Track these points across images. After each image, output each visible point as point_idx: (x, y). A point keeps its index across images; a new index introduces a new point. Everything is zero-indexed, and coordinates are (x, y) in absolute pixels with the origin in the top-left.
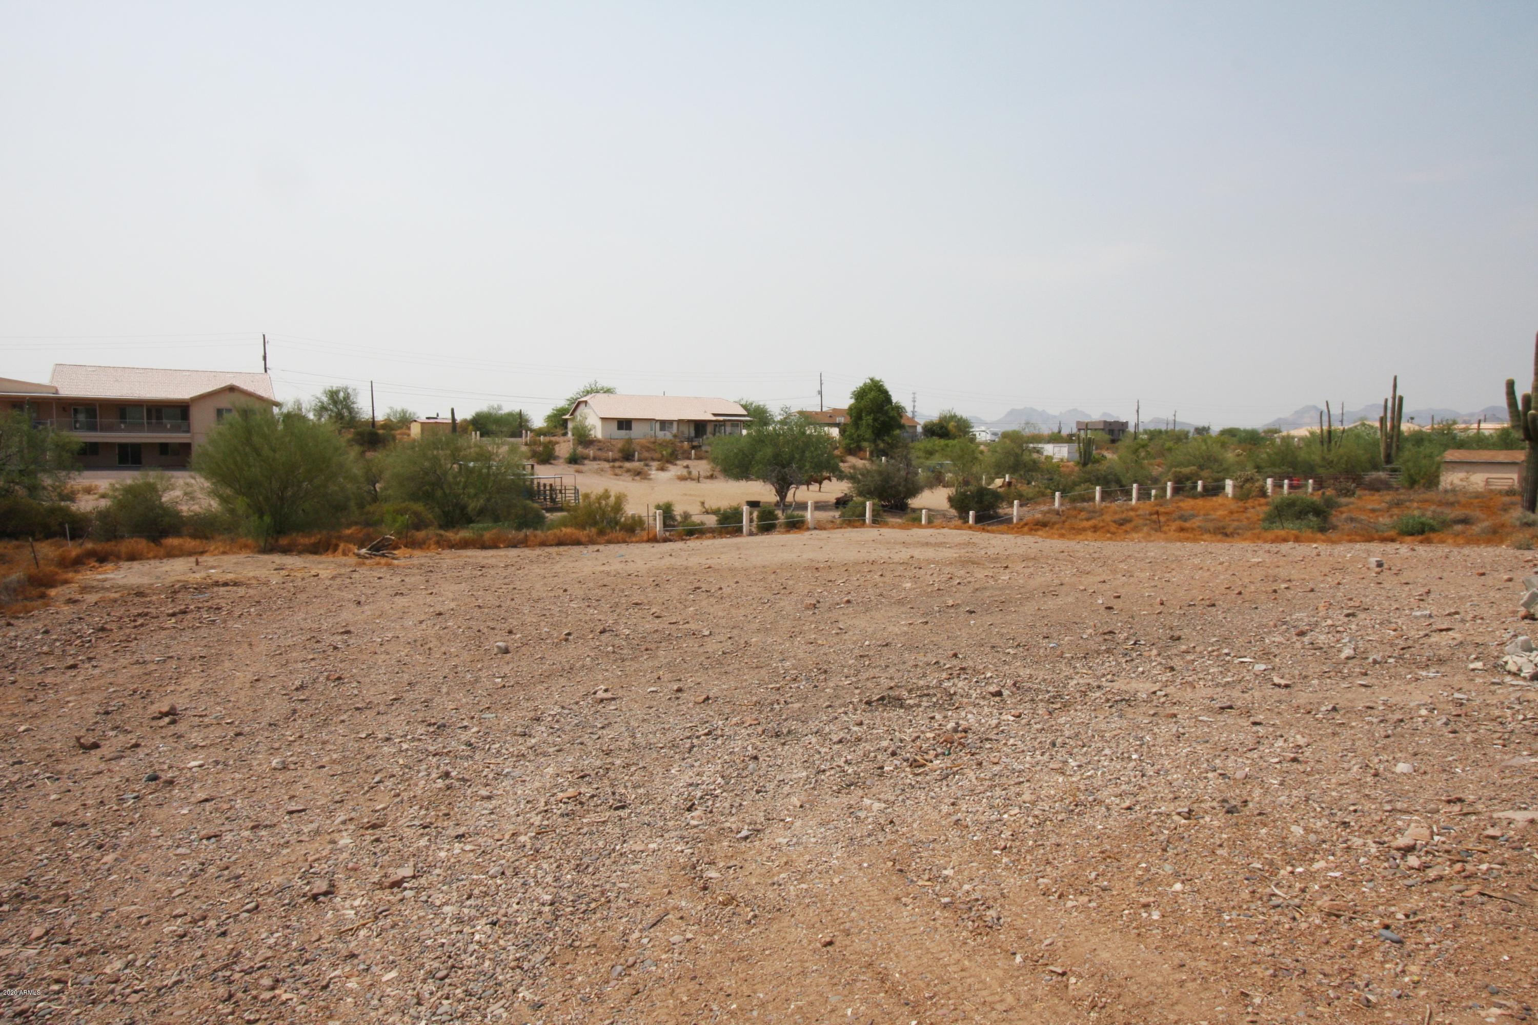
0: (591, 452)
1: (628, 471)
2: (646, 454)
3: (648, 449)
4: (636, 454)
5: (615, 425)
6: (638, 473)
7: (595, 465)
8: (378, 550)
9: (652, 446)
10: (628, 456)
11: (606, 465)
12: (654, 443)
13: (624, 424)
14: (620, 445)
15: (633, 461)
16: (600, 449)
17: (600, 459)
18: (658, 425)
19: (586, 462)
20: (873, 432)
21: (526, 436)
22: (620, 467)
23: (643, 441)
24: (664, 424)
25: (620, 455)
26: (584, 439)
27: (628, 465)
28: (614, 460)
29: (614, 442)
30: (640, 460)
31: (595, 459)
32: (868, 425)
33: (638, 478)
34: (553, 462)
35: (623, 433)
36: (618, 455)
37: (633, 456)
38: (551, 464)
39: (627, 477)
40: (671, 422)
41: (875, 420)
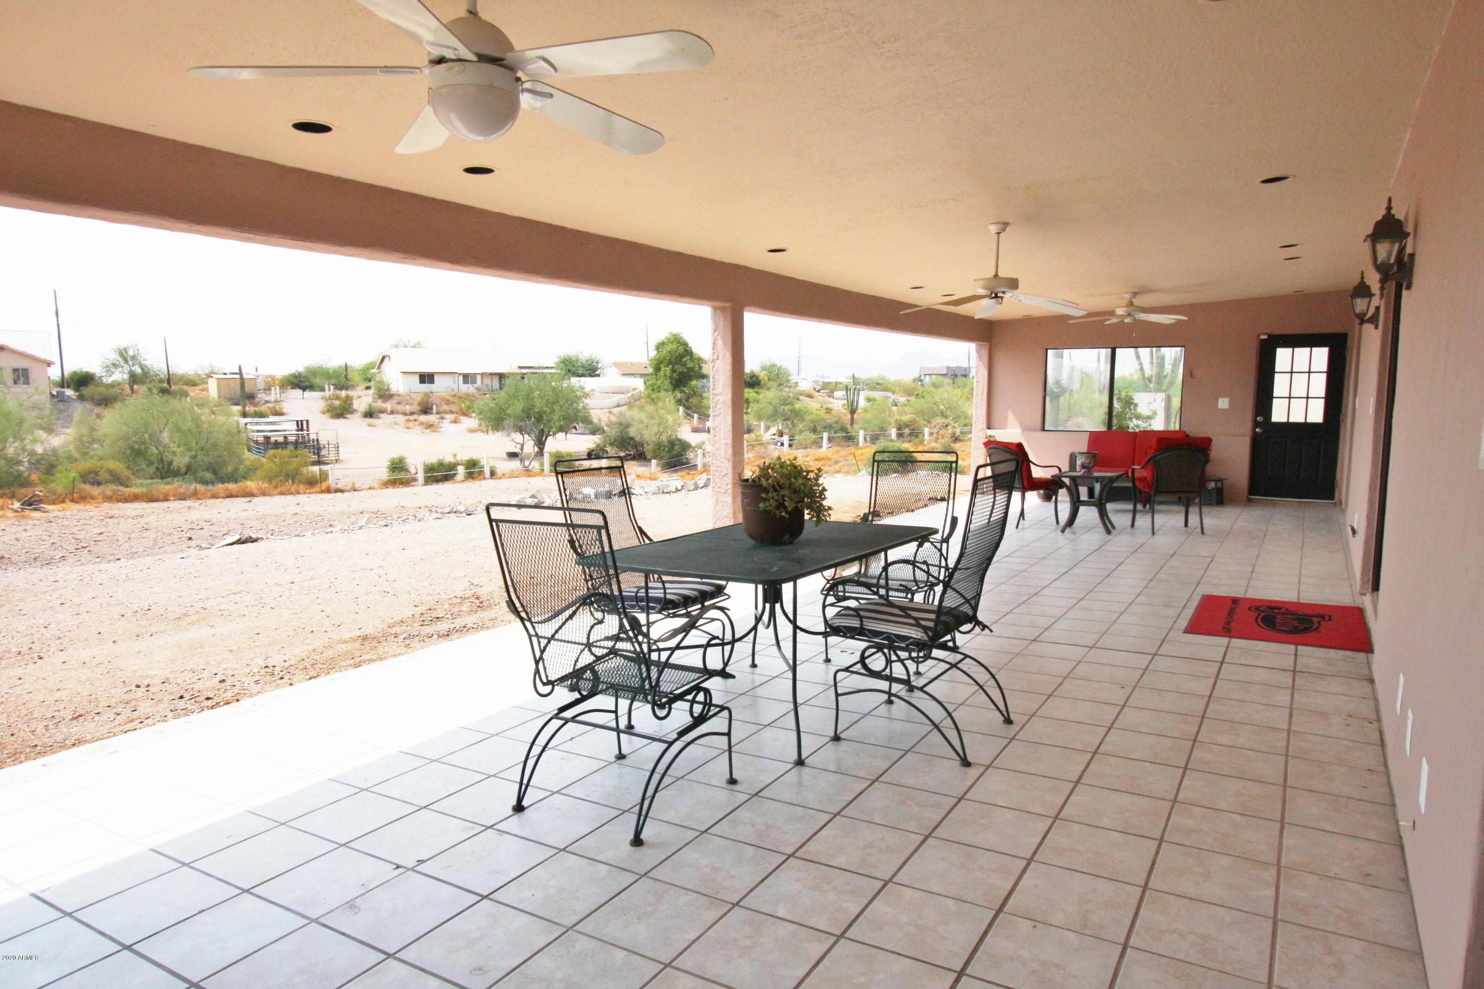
0: (388, 406)
1: (422, 424)
2: (445, 407)
3: (448, 402)
4: (434, 407)
5: (417, 379)
6: (430, 426)
7: (391, 418)
8: (30, 505)
9: (451, 399)
10: (426, 410)
11: (401, 418)
12: (455, 396)
13: (426, 378)
14: (419, 399)
15: (432, 413)
16: (399, 403)
17: (397, 413)
18: (461, 378)
19: (382, 415)
20: (671, 383)
21: (330, 391)
22: (415, 420)
23: (445, 395)
24: (467, 378)
25: (418, 408)
26: (385, 394)
27: (423, 418)
28: (412, 414)
29: (413, 396)
30: (437, 413)
31: (392, 412)
32: (665, 375)
33: (428, 431)
34: (349, 416)
35: (425, 387)
36: (416, 408)
37: (432, 409)
38: (345, 418)
39: (418, 429)
40: (474, 375)
41: (673, 371)
